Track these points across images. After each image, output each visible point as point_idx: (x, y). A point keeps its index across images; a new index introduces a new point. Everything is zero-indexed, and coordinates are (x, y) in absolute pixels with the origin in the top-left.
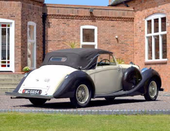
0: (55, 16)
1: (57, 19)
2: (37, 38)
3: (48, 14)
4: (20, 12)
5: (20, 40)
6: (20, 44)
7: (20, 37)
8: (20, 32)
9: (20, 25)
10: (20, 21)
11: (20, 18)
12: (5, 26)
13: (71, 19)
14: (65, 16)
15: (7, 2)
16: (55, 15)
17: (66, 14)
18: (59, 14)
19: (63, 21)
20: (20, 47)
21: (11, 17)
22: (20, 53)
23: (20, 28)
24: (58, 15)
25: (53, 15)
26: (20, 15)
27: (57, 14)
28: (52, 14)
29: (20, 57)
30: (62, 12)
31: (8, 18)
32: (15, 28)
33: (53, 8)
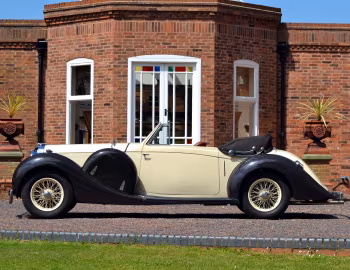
0: (305, 48)
1: (311, 55)
2: (260, 93)
3: (290, 43)
4: (212, 41)
5: (212, 98)
6: (212, 105)
7: (212, 91)
8: (212, 81)
9: (213, 66)
10: (212, 60)
11: (212, 54)
12: (183, 69)
13: (342, 53)
14: (328, 46)
15: (186, 22)
16: (306, 46)
17: (329, 43)
18: (315, 43)
19: (323, 58)
20: (212, 111)
21: (194, 51)
22: (212, 124)
23: (212, 73)
24: (312, 46)
25: (301, 46)
26: (212, 47)
27: (310, 43)
28: (299, 43)
29: (212, 130)
30: (321, 39)
31: (188, 54)
32: (202, 73)
33: (302, 32)
